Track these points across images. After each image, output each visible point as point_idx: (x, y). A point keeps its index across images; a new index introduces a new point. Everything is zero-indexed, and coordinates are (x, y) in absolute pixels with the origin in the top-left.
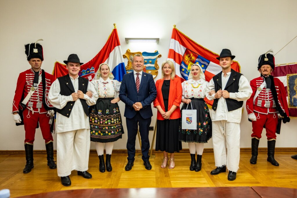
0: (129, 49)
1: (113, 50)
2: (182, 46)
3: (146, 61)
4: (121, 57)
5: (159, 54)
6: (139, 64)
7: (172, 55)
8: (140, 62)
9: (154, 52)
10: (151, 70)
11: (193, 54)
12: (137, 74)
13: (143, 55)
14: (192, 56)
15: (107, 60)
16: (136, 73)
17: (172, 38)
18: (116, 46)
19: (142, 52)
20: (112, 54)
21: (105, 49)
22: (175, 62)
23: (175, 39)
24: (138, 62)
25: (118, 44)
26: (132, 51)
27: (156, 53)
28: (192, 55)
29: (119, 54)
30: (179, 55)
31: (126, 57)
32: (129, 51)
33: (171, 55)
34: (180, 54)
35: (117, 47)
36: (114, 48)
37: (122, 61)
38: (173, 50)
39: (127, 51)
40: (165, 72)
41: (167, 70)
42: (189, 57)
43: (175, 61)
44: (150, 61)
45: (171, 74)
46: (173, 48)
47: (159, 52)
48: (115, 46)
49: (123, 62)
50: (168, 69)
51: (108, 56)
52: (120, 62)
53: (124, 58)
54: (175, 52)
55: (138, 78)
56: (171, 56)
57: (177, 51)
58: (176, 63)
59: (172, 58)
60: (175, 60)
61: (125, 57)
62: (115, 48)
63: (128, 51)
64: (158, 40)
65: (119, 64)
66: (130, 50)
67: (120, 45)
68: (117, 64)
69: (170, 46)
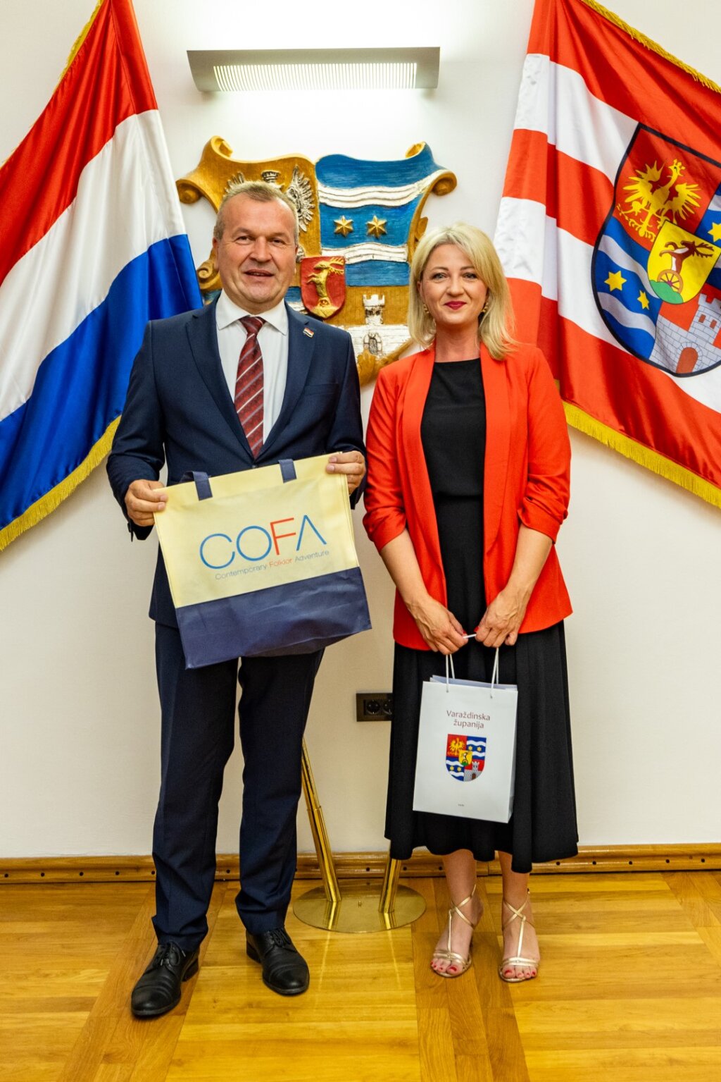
0: (220, 140)
1: (103, 142)
2: (604, 108)
3: (343, 222)
4: (167, 193)
5: (437, 168)
6: (262, 256)
7: (537, 171)
8: (273, 239)
9: (400, 155)
10: (380, 288)
11: (686, 162)
12: (244, 321)
13: (326, 182)
14: (679, 181)
15: (64, 217)
16: (244, 313)
17: (534, 48)
18: (126, 116)
19: (314, 160)
20: (95, 175)
21: (45, 139)
22: (558, 225)
23: (555, 58)
24: (252, 237)
25: (144, 102)
26: (239, 155)
27: (419, 163)
28: (676, 169)
29: (149, 173)
30: (585, 171)
31: (200, 195)
32: (223, 149)
33: (528, 171)
34: (595, 162)
35: (132, 126)
36: (109, 133)
37: (170, 224)
38: (542, 136)
39: (208, 150)
40: (440, 308)
41: (450, 295)
42: (655, 186)
43: (554, 221)
44: (377, 222)
45: (482, 315)
46: (537, 123)
47: (437, 158)
48: (117, 117)
49: (181, 230)
50: (457, 285)
51: (70, 193)
52: (161, 234)
53: (185, 200)
54: (553, 152)
55: (252, 353)
56: (526, 185)
57: (567, 147)
58: (564, 234)
59: (532, 196)
60: (553, 210)
61: (191, 194)
62: (119, 128)
63: (216, 149)
64: (427, 60)
65: (150, 249)
66: (228, 143)
67: (154, 107)
68: (139, 248)
69: (521, 111)
